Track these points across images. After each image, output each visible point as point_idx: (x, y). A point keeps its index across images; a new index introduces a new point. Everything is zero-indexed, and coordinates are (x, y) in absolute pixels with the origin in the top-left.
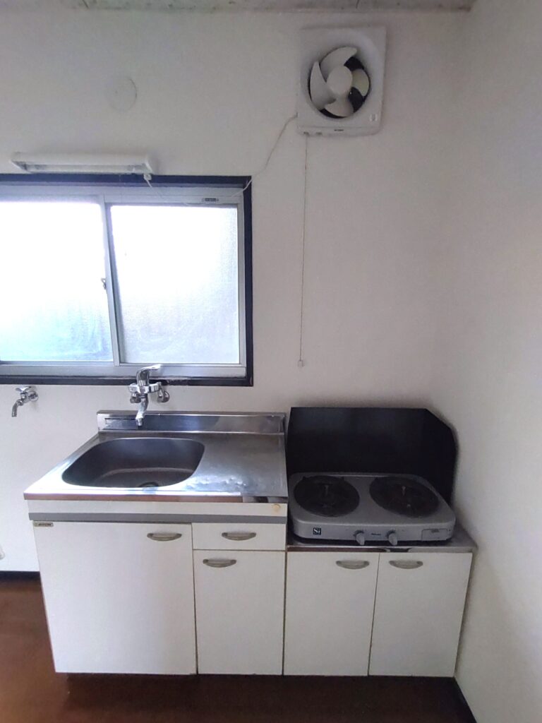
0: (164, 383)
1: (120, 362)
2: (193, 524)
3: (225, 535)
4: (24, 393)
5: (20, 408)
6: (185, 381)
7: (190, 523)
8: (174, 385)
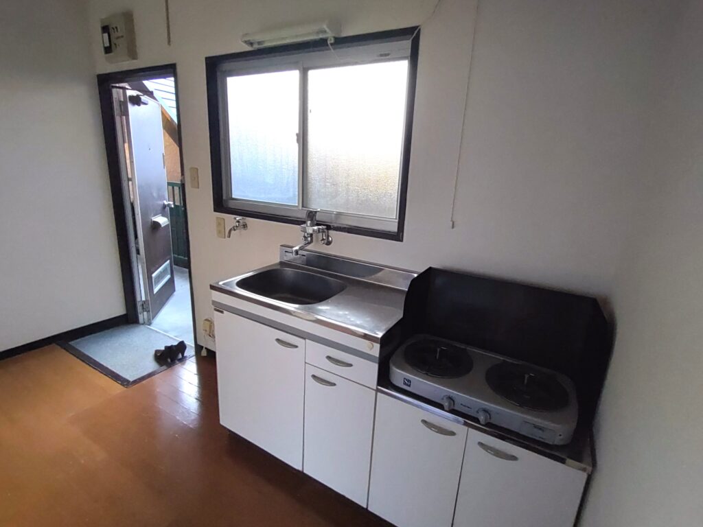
0: (329, 228)
1: (303, 206)
2: (307, 340)
3: (329, 358)
4: (238, 222)
6: (345, 228)
7: (305, 339)
8: (336, 230)
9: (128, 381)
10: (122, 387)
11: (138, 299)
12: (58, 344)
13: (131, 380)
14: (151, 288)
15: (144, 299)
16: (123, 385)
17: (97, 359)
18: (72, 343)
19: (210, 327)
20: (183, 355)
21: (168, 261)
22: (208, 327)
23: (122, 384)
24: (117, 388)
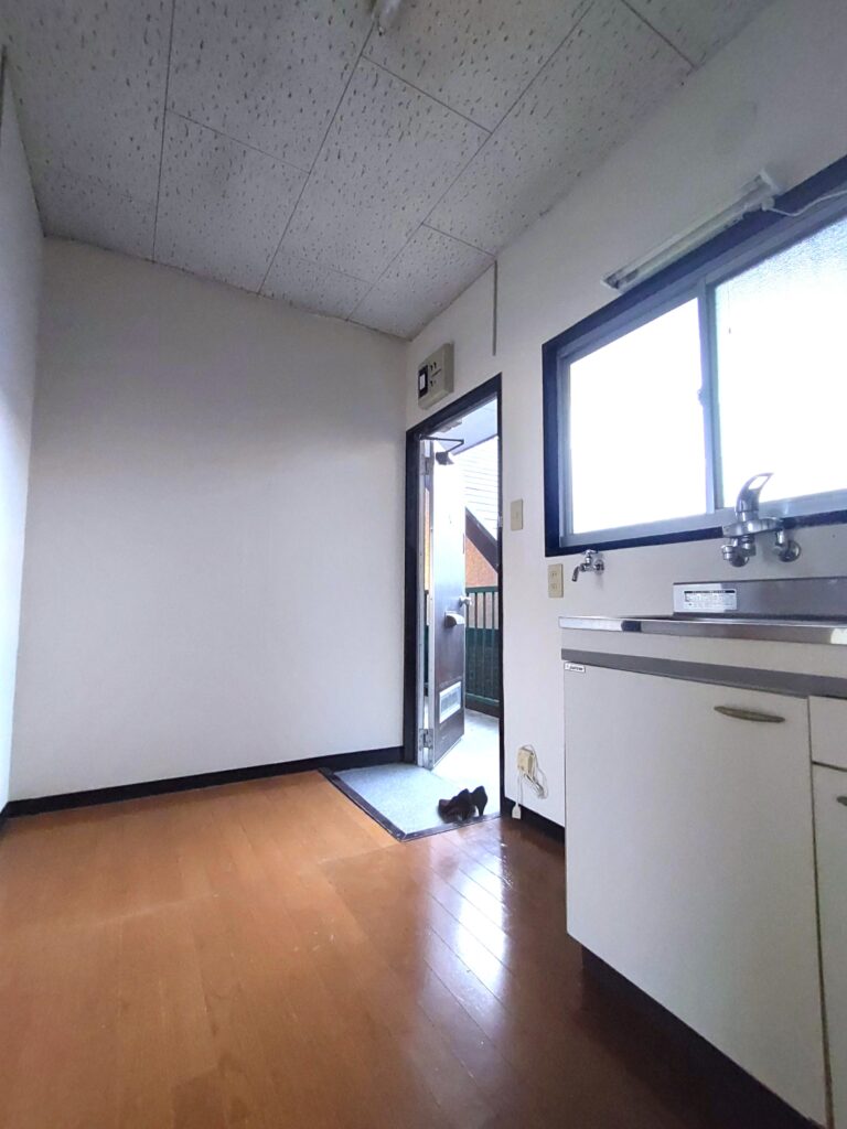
1: (716, 508)
5: (580, 573)
9: (402, 834)
10: (392, 838)
11: (420, 726)
12: (320, 772)
13: (406, 833)
14: (437, 716)
15: (426, 727)
16: (396, 838)
17: (365, 797)
18: (337, 774)
19: (531, 760)
20: (481, 812)
21: (459, 684)
22: (527, 759)
23: (394, 835)
24: (388, 841)
